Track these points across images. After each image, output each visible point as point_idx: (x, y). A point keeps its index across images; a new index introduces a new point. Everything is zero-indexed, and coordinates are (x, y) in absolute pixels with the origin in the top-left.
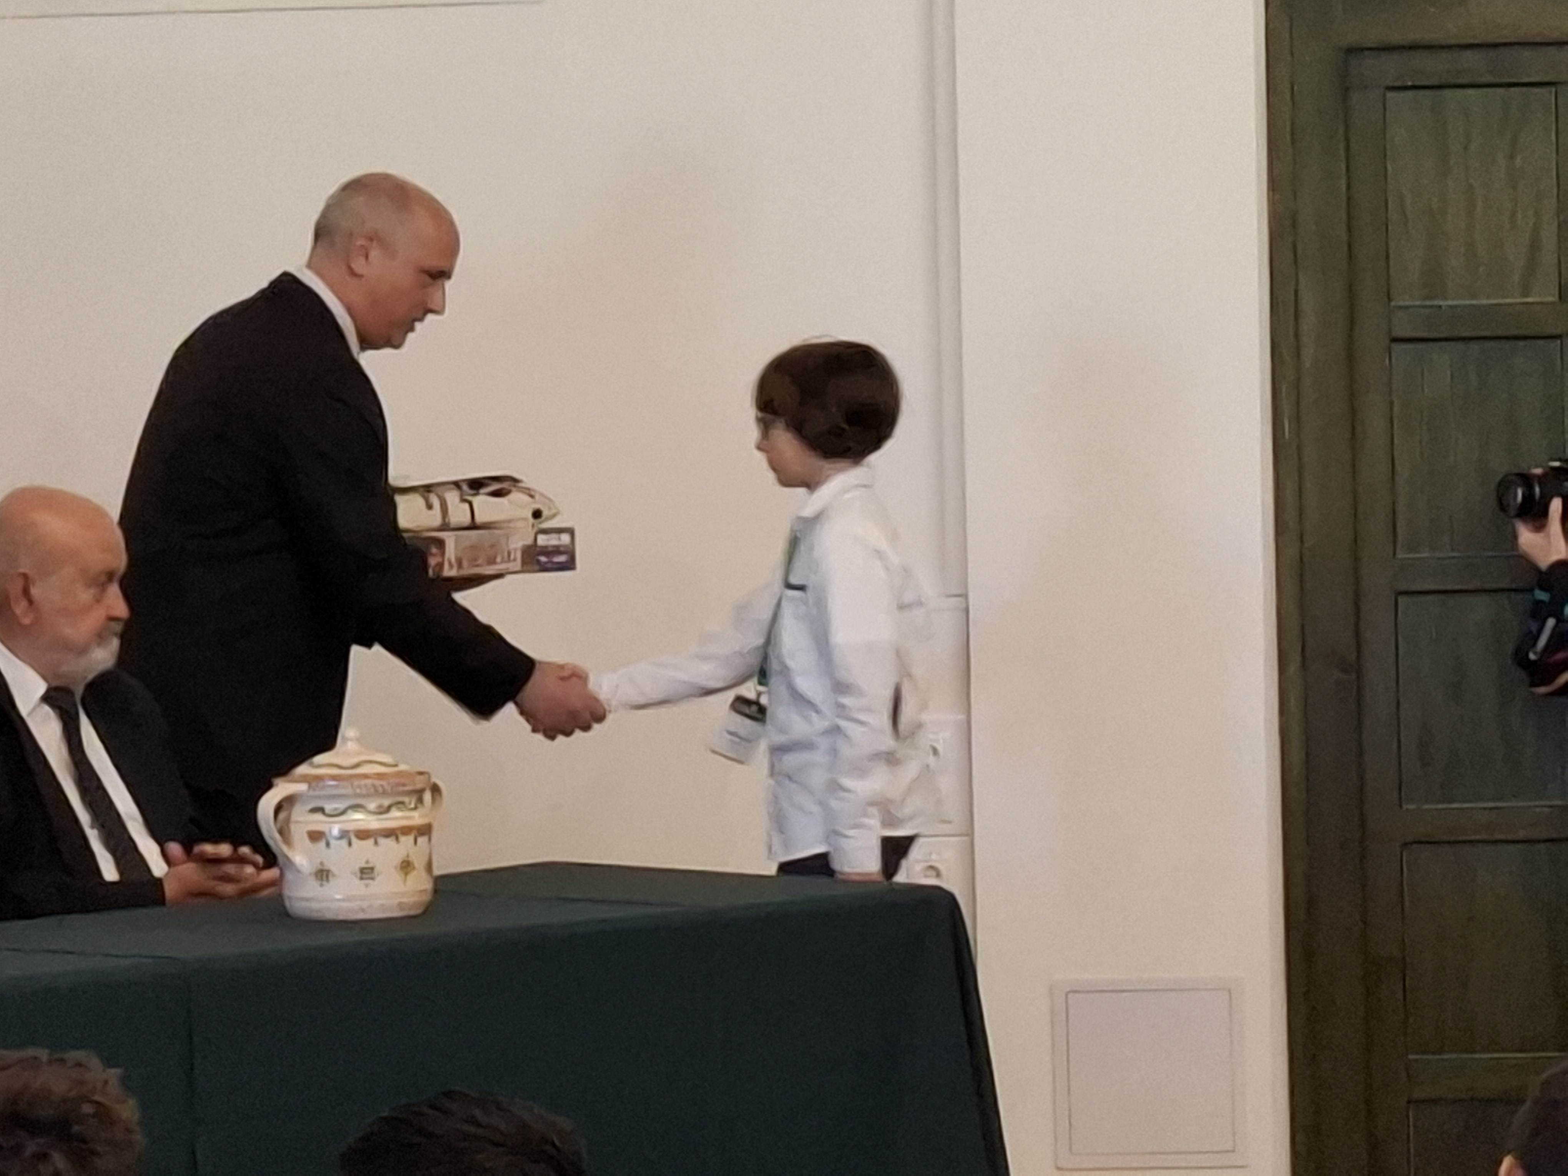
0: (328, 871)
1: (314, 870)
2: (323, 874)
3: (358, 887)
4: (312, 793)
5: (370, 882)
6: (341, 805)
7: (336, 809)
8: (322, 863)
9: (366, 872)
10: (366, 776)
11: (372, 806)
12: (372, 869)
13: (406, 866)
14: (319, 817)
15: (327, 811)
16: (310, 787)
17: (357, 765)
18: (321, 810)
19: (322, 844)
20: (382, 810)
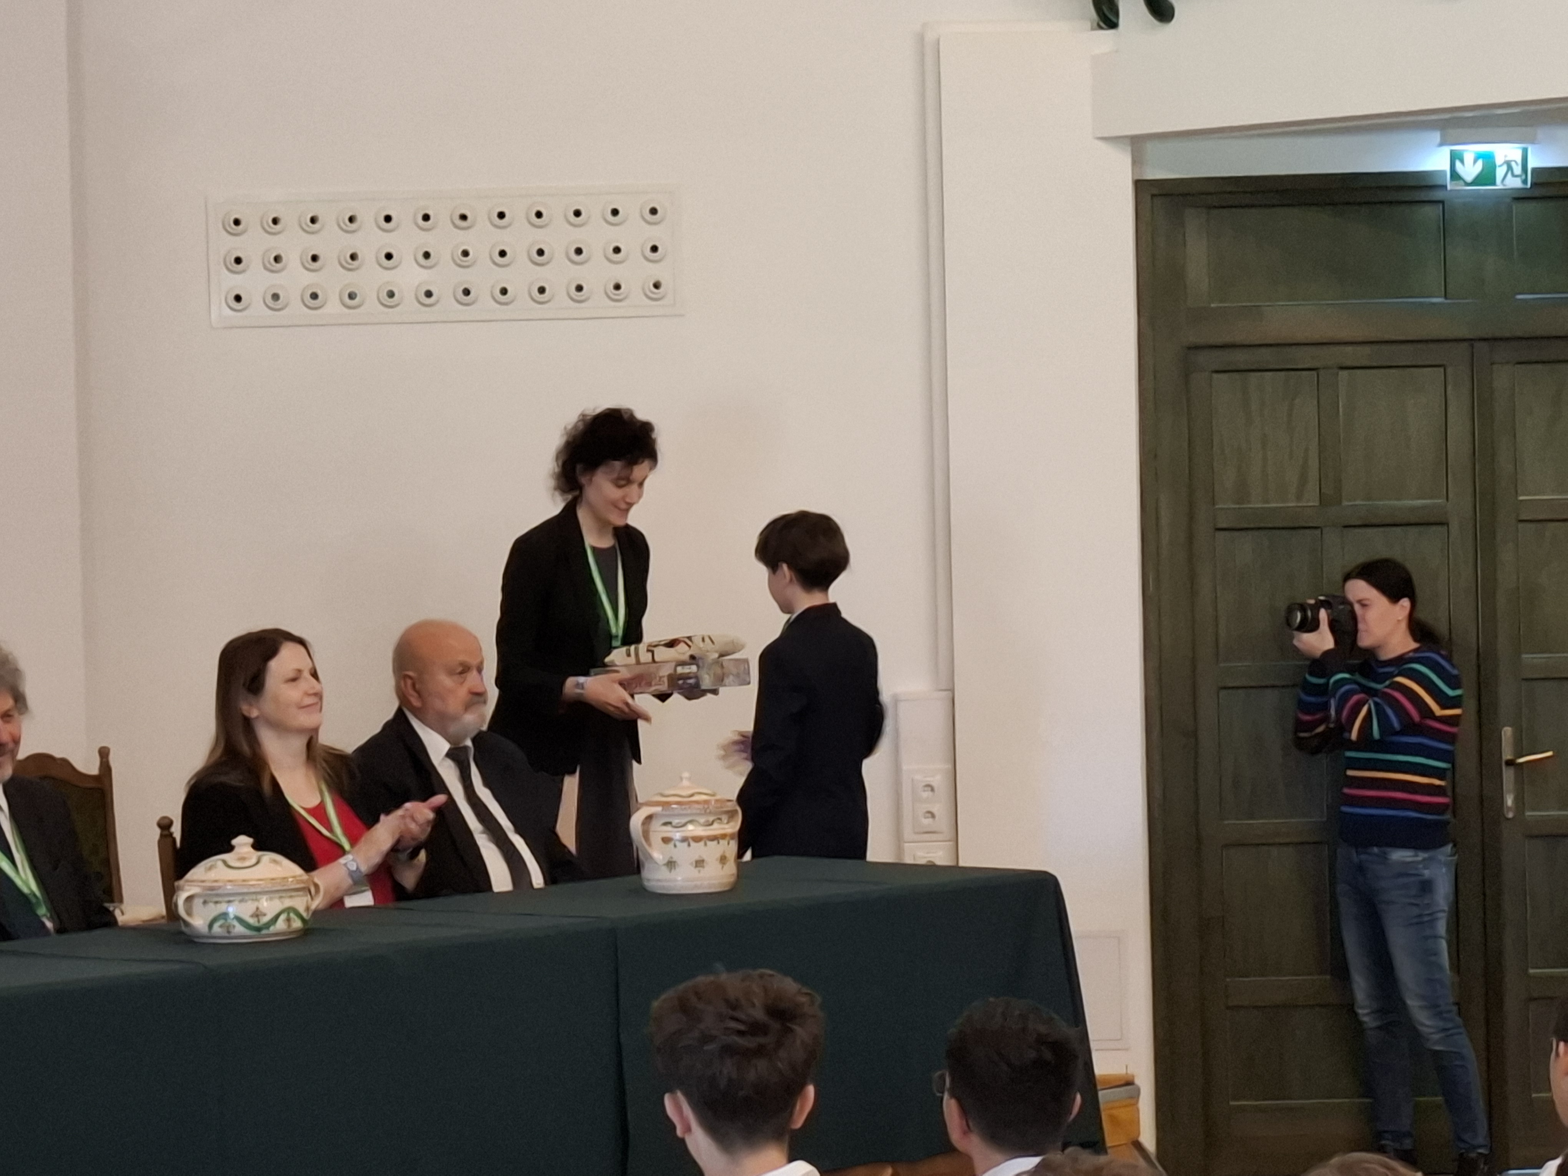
0: (675, 862)
1: (665, 861)
2: (671, 864)
3: (694, 872)
4: (664, 813)
5: (701, 869)
6: (684, 821)
7: (679, 823)
8: (672, 858)
9: (699, 863)
10: (697, 802)
11: (702, 820)
12: (703, 861)
13: (723, 859)
14: (669, 828)
15: (674, 824)
16: (663, 810)
17: (692, 795)
18: (670, 823)
19: (671, 845)
20: (707, 823)
